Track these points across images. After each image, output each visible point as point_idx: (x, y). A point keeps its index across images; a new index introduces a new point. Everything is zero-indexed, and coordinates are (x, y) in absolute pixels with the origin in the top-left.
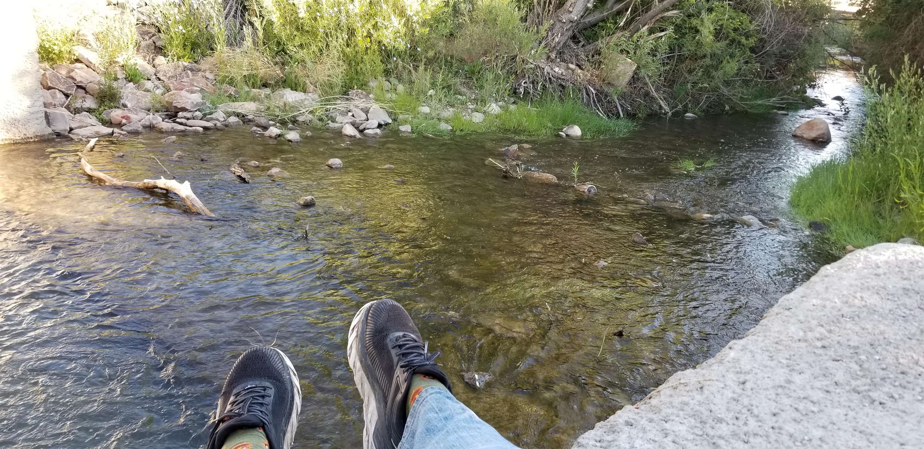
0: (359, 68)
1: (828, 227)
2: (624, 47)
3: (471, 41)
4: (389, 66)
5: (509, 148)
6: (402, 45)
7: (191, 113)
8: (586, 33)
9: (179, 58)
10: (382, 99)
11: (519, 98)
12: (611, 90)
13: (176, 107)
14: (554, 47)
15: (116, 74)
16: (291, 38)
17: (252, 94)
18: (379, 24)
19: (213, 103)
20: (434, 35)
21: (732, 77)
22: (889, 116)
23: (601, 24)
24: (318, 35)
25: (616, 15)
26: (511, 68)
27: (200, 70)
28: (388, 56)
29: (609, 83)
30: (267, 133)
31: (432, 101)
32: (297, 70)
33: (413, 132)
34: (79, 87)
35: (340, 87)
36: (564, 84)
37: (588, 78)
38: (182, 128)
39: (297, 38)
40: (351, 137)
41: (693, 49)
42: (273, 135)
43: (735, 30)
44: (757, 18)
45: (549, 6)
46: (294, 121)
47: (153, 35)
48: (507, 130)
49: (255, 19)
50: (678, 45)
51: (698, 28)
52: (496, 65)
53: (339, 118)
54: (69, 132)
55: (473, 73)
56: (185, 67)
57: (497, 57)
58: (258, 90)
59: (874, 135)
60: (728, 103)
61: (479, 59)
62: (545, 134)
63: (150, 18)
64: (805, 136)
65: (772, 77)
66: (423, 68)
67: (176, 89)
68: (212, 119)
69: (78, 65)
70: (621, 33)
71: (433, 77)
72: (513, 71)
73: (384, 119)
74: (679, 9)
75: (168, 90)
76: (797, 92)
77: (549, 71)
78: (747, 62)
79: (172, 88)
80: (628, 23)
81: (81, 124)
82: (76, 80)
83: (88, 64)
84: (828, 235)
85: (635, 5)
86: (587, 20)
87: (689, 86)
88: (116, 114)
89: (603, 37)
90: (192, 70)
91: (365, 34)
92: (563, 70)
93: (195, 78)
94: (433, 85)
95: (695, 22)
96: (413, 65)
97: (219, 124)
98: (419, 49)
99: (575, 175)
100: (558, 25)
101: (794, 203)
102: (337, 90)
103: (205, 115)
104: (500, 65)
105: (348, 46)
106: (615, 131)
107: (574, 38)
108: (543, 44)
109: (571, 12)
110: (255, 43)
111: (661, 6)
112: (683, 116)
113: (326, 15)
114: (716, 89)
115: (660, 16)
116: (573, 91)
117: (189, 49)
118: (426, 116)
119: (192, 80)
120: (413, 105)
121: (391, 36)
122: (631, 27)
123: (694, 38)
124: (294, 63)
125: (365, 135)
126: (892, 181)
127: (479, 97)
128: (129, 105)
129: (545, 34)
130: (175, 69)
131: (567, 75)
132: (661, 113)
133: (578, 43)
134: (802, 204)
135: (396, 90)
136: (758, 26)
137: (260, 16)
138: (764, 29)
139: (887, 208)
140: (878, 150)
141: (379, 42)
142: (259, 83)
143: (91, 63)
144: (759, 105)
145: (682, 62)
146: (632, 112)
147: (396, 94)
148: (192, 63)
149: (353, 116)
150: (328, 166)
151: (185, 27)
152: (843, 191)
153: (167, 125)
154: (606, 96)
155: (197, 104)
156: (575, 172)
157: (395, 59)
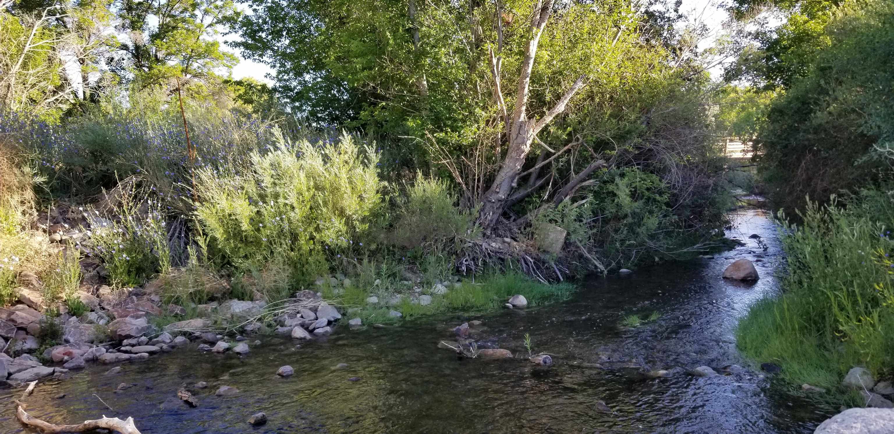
0: (304, 270)
1: (779, 367)
2: (552, 217)
3: (410, 229)
4: (334, 264)
5: (460, 327)
6: (344, 242)
7: (136, 339)
8: (515, 208)
9: (123, 285)
10: (330, 295)
11: (463, 276)
12: (547, 257)
13: (120, 335)
14: (488, 225)
15: (58, 310)
16: (235, 250)
17: (198, 310)
18: (321, 226)
19: (159, 325)
20: (375, 229)
21: (655, 231)
22: (806, 253)
23: (527, 199)
24: (262, 244)
25: (539, 190)
26: (451, 249)
27: (145, 294)
28: (333, 254)
29: (544, 251)
30: (215, 349)
31: (379, 290)
32: (244, 280)
33: (363, 324)
34: (20, 329)
35: (287, 290)
36: (502, 257)
37: (524, 248)
38: (126, 356)
39: (241, 250)
40: (301, 339)
41: (614, 211)
42: (221, 350)
43: (648, 189)
44: (666, 177)
45: (477, 190)
46: (243, 331)
47: (98, 266)
48: (455, 309)
49: (199, 238)
50: (600, 209)
51: (615, 192)
52: (437, 248)
53: (288, 322)
54: (8, 378)
55: (416, 258)
56: (130, 292)
57: (436, 240)
58: (204, 305)
59: (798, 271)
60: (656, 255)
61: (420, 244)
62: (492, 308)
63: (94, 249)
64: (734, 277)
65: (691, 226)
66: (367, 260)
67: (121, 317)
68: (158, 342)
69: (20, 306)
70: (547, 205)
71: (378, 268)
72: (453, 251)
73: (333, 315)
74: (594, 178)
75: (113, 318)
76: (716, 235)
77: (487, 247)
78: (665, 216)
79: (116, 316)
80: (551, 197)
81: (20, 367)
82: (16, 322)
83: (29, 303)
84: (782, 376)
85: (554, 179)
86: (514, 197)
87: (618, 244)
88: (58, 352)
89: (530, 211)
90: (136, 295)
91: (308, 237)
92: (500, 245)
93: (140, 302)
94: (379, 275)
95: (611, 187)
96: (358, 259)
97: (165, 346)
98: (361, 244)
99: (528, 346)
100: (488, 205)
101: (741, 347)
102: (284, 294)
103: (150, 339)
104: (440, 247)
105: (292, 250)
106: (558, 295)
107: (505, 214)
108: (477, 224)
109: (498, 193)
110: (199, 259)
111: (578, 177)
112: (618, 272)
113: (268, 225)
114: (642, 244)
115: (579, 186)
116: (512, 262)
117: (133, 275)
118: (375, 306)
119: (138, 305)
120: (360, 297)
121: (334, 236)
122: (555, 199)
123: (614, 201)
124: (240, 273)
125: (315, 335)
126: (827, 313)
127: (424, 279)
128: (72, 340)
129: (477, 215)
130: (120, 296)
131: (504, 248)
132: (597, 272)
133: (509, 218)
134: (749, 346)
135: (342, 284)
136: (668, 183)
137: (204, 234)
138: (674, 185)
139: (829, 340)
140: (806, 285)
141: (322, 242)
142: (205, 298)
143: (32, 302)
144: (685, 252)
145: (607, 223)
146: (570, 275)
147: (344, 288)
148: (137, 288)
149: (302, 317)
150: (279, 375)
151: (129, 253)
152: (784, 328)
153: (110, 356)
154: (544, 263)
155: (143, 329)
156: (528, 342)
157: (339, 256)
